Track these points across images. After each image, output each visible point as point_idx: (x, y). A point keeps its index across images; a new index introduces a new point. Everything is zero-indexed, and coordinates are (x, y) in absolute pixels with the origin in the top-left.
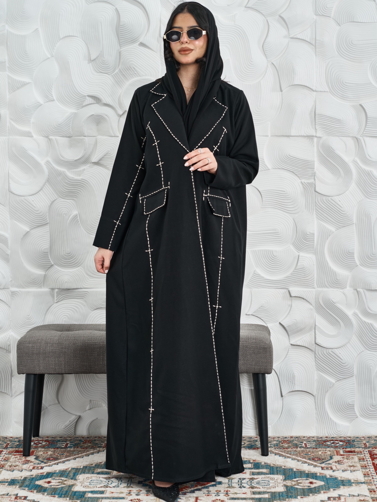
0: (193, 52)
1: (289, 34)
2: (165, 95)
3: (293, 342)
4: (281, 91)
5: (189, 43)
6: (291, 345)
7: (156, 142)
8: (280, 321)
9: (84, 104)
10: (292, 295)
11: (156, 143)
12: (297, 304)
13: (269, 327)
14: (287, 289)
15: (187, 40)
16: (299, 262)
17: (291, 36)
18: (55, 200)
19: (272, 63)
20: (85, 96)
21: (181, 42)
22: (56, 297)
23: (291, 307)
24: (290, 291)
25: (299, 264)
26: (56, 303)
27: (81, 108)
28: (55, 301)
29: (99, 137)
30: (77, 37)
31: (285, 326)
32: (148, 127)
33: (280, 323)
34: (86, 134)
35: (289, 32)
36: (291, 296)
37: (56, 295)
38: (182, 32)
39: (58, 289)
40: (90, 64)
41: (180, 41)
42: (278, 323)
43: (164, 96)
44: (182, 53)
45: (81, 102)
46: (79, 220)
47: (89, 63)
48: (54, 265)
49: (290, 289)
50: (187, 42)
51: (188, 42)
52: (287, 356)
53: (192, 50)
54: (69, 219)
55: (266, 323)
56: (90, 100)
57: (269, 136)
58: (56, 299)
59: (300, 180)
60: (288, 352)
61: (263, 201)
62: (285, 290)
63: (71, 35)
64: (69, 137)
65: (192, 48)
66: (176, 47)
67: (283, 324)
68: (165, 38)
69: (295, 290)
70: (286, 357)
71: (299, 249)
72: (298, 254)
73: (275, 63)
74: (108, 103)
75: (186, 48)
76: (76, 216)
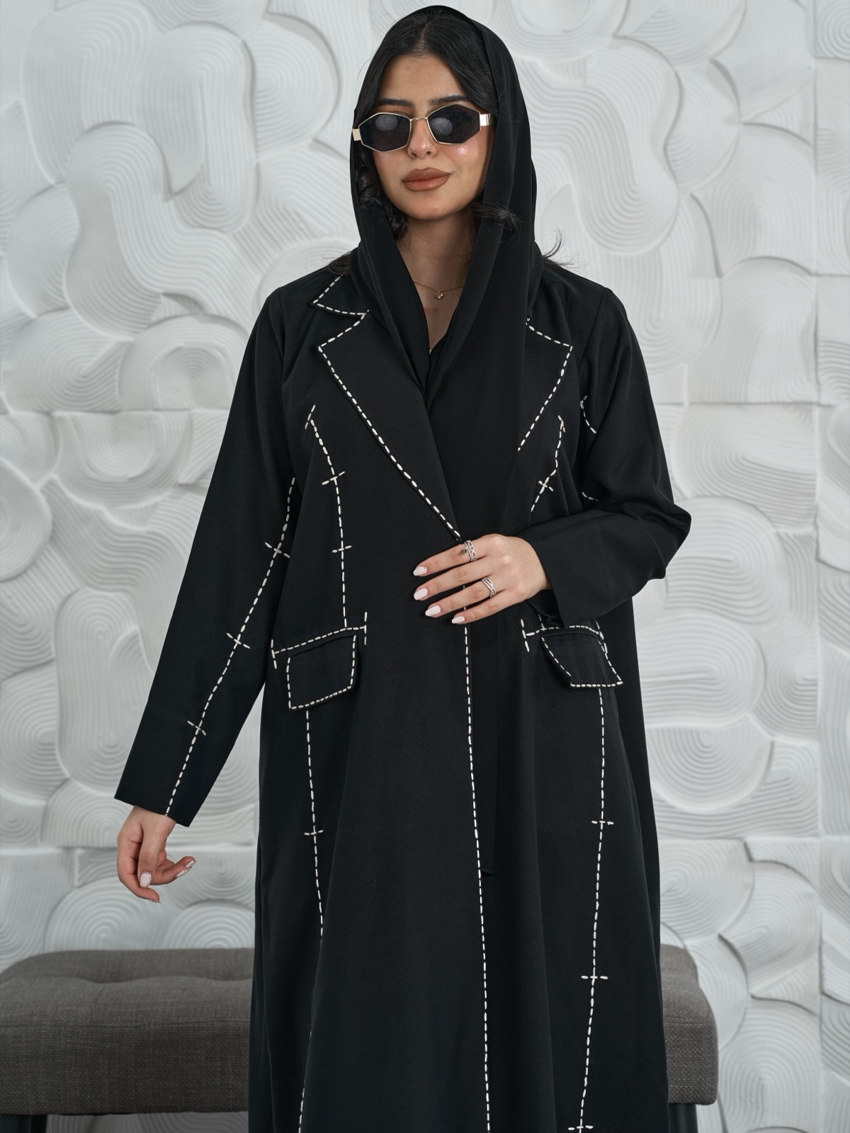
0: (451, 180)
1: (739, 111)
2: (363, 315)
3: (758, 988)
4: (719, 273)
5: (436, 155)
6: (753, 997)
7: (333, 476)
8: (721, 930)
9: (154, 318)
10: (757, 855)
11: (335, 479)
12: (767, 882)
13: (690, 949)
14: (740, 839)
15: (429, 145)
16: (774, 762)
17: (746, 118)
18: (73, 593)
19: (693, 197)
20: (156, 295)
21: (409, 152)
22: (77, 870)
23: (752, 889)
24: (750, 846)
25: (774, 769)
26: (80, 887)
27: (145, 329)
28: (76, 883)
29: (199, 411)
30: (132, 125)
31: (737, 946)
32: (309, 422)
33: (721, 938)
34: (161, 404)
35: (739, 106)
36: (751, 859)
37: (77, 865)
38: (411, 120)
39: (83, 848)
40: (171, 202)
41: (406, 150)
42: (715, 935)
43: (358, 318)
44: (416, 185)
45: (144, 312)
46: (143, 650)
47: (166, 200)
48: (73, 779)
49: (751, 840)
50: (429, 153)
51: (434, 150)
52: (742, 1030)
53: (448, 175)
54: (115, 647)
55: (682, 936)
56: (170, 307)
57: (686, 404)
58: (77, 875)
59: (775, 527)
60: (744, 1019)
61: (670, 589)
62: (735, 843)
63: (113, 118)
64: (112, 412)
65: (446, 170)
66: (393, 165)
67: (732, 941)
68: (358, 137)
69: (764, 843)
70: (738, 1033)
71: (773, 723)
72: (770, 738)
73: (700, 196)
74: (223, 314)
75: (428, 171)
76: (133, 639)
